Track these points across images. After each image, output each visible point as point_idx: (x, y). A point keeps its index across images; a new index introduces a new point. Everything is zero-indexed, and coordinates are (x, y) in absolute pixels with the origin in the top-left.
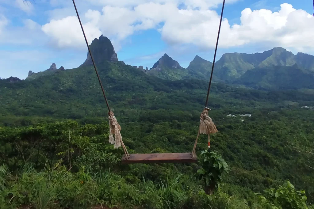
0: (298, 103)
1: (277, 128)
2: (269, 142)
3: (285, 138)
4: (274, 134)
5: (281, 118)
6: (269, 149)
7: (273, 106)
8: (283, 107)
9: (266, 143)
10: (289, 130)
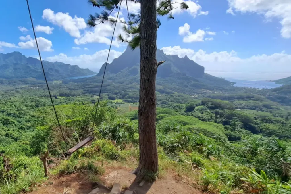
0: (28, 86)
1: (15, 101)
2: (9, 110)
3: (19, 107)
4: (13, 105)
5: (16, 95)
6: (9, 114)
7: (12, 88)
8: (18, 88)
9: (7, 111)
10: (22, 101)
